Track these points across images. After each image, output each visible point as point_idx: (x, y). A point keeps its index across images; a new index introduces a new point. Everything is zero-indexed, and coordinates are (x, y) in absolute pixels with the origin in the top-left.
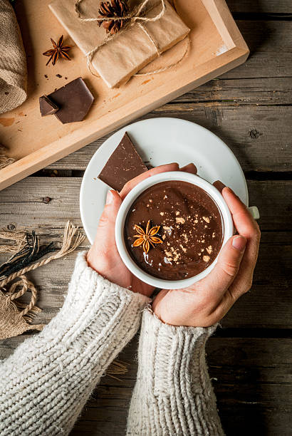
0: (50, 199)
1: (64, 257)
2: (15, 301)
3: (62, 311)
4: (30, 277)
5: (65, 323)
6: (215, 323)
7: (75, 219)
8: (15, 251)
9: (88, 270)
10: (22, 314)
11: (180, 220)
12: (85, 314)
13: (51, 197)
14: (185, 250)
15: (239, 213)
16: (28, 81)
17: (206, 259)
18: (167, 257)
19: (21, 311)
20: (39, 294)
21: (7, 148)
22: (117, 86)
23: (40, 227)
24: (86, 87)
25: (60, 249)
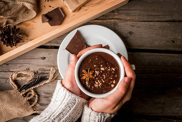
0: (45, 58)
1: (50, 82)
2: (29, 100)
3: (50, 105)
4: (35, 90)
5: (51, 110)
6: (115, 113)
7: (55, 67)
8: (29, 79)
9: (63, 88)
10: (31, 106)
11: (102, 69)
12: (61, 106)
13: (45, 57)
14: (104, 81)
15: (127, 67)
16: (37, 8)
17: (112, 86)
18: (96, 84)
19: (31, 105)
20: (39, 98)
21: (27, 36)
22: (74, 11)
23: (40, 70)
24: (61, 11)
25: (48, 79)
